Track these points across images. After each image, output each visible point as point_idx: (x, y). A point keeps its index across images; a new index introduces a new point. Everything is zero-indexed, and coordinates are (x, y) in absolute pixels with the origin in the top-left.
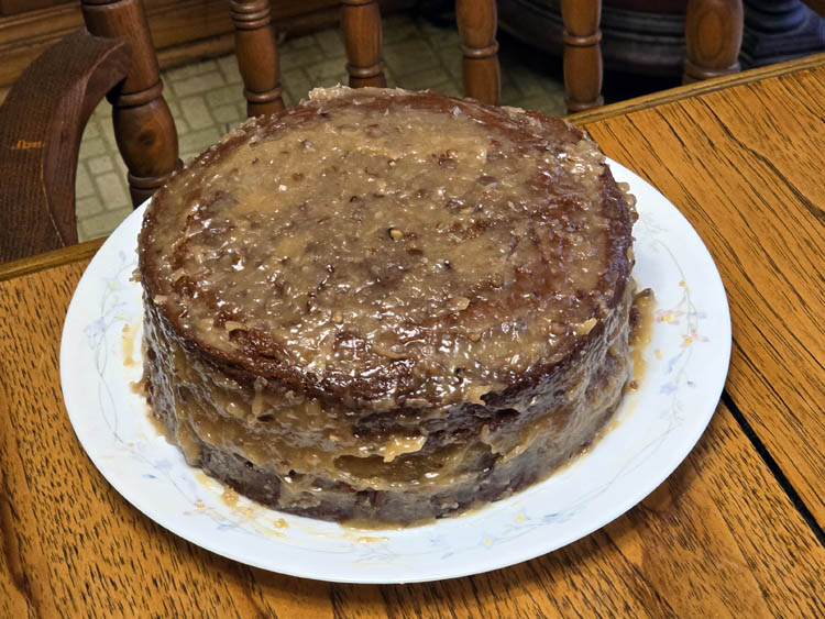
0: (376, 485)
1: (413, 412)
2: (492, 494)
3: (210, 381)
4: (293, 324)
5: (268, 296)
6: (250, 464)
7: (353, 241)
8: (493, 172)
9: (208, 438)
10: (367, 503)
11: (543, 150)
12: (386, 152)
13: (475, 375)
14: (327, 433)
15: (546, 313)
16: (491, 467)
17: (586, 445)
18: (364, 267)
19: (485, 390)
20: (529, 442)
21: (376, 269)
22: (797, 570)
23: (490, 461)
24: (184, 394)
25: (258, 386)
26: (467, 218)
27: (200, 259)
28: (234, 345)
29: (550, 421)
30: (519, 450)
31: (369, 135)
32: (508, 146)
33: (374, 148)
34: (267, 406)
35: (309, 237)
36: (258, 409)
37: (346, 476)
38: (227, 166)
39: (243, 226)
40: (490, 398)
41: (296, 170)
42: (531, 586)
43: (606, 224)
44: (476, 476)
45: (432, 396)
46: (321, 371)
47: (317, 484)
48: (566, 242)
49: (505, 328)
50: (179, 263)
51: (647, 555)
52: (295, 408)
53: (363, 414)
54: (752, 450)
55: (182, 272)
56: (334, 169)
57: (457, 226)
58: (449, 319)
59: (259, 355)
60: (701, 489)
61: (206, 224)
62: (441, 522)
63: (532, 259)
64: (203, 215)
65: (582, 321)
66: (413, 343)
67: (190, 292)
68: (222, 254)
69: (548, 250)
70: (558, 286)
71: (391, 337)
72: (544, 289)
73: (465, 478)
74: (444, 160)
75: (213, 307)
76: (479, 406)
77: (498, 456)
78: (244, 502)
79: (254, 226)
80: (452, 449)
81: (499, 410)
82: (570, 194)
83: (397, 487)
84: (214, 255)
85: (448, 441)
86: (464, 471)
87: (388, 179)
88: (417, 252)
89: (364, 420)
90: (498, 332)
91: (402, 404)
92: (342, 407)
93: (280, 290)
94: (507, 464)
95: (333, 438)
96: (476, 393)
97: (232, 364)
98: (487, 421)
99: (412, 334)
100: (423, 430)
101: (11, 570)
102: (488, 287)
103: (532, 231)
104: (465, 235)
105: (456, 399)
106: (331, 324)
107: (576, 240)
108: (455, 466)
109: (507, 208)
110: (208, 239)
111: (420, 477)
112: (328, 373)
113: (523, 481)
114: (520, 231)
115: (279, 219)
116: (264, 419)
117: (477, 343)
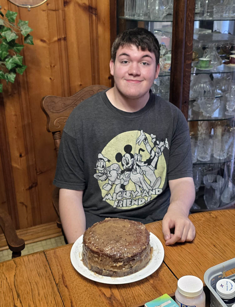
0: (116, 270)
1: (121, 258)
2: (132, 273)
3: (94, 255)
4: (105, 247)
5: (101, 244)
6: (98, 268)
7: (113, 236)
8: (131, 228)
9: (93, 265)
10: (115, 273)
11: (137, 226)
12: (117, 225)
13: (130, 253)
14: (109, 262)
15: (139, 245)
16: (132, 268)
17: (144, 267)
18: (114, 240)
19: (131, 255)
20: (137, 265)
21: (116, 240)
22: (174, 284)
23: (131, 267)
24: (89, 259)
25: (100, 255)
26: (128, 234)
27: (92, 239)
28: (97, 250)
29: (139, 261)
30: (135, 266)
31: (114, 223)
32: (133, 225)
33: (115, 225)
34: (102, 258)
35: (107, 236)
36: (100, 259)
37: (112, 269)
38: (95, 228)
39: (98, 235)
40: (131, 256)
41: (104, 228)
42: (137, 286)
43: (146, 235)
44: (129, 269)
45: (124, 256)
46: (109, 253)
47: (108, 271)
48: (141, 237)
49: (133, 247)
50: (89, 240)
51: (153, 282)
52: (105, 258)
53: (115, 259)
54: (168, 268)
55: (89, 241)
56: (109, 228)
57: (126, 235)
58: (126, 246)
59: (100, 251)
60: (161, 273)
61: (92, 235)
62: (125, 277)
63: (136, 239)
64: (92, 234)
65: (143, 246)
66: (121, 249)
67: (91, 243)
68: (95, 238)
69: (138, 237)
70: (140, 242)
71: (118, 248)
72: (138, 242)
73: (128, 270)
74: (124, 226)
75: (94, 245)
76: (130, 258)
77: (133, 266)
78: (97, 274)
79: (99, 235)
80: (126, 265)
81: (132, 259)
82: (141, 231)
83: (119, 271)
84: (94, 239)
85: (126, 263)
86: (128, 268)
87: (117, 229)
88: (122, 238)
89: (115, 260)
90: (132, 247)
91: (120, 257)
92: (112, 258)
93: (103, 243)
94: (134, 268)
95: (110, 263)
96: (130, 256)
97: (97, 252)
98: (131, 260)
99: (121, 248)
100: (123, 262)
101: (64, 285)
102: (131, 242)
103: (136, 235)
104: (128, 235)
105: (127, 256)
106: (110, 247)
107: (142, 236)
108: (127, 268)
109: (133, 232)
110: (93, 237)
111: (122, 269)
112: (110, 253)
113: (136, 271)
114: (135, 235)
115: (102, 234)
116: (101, 260)
117: (130, 249)
